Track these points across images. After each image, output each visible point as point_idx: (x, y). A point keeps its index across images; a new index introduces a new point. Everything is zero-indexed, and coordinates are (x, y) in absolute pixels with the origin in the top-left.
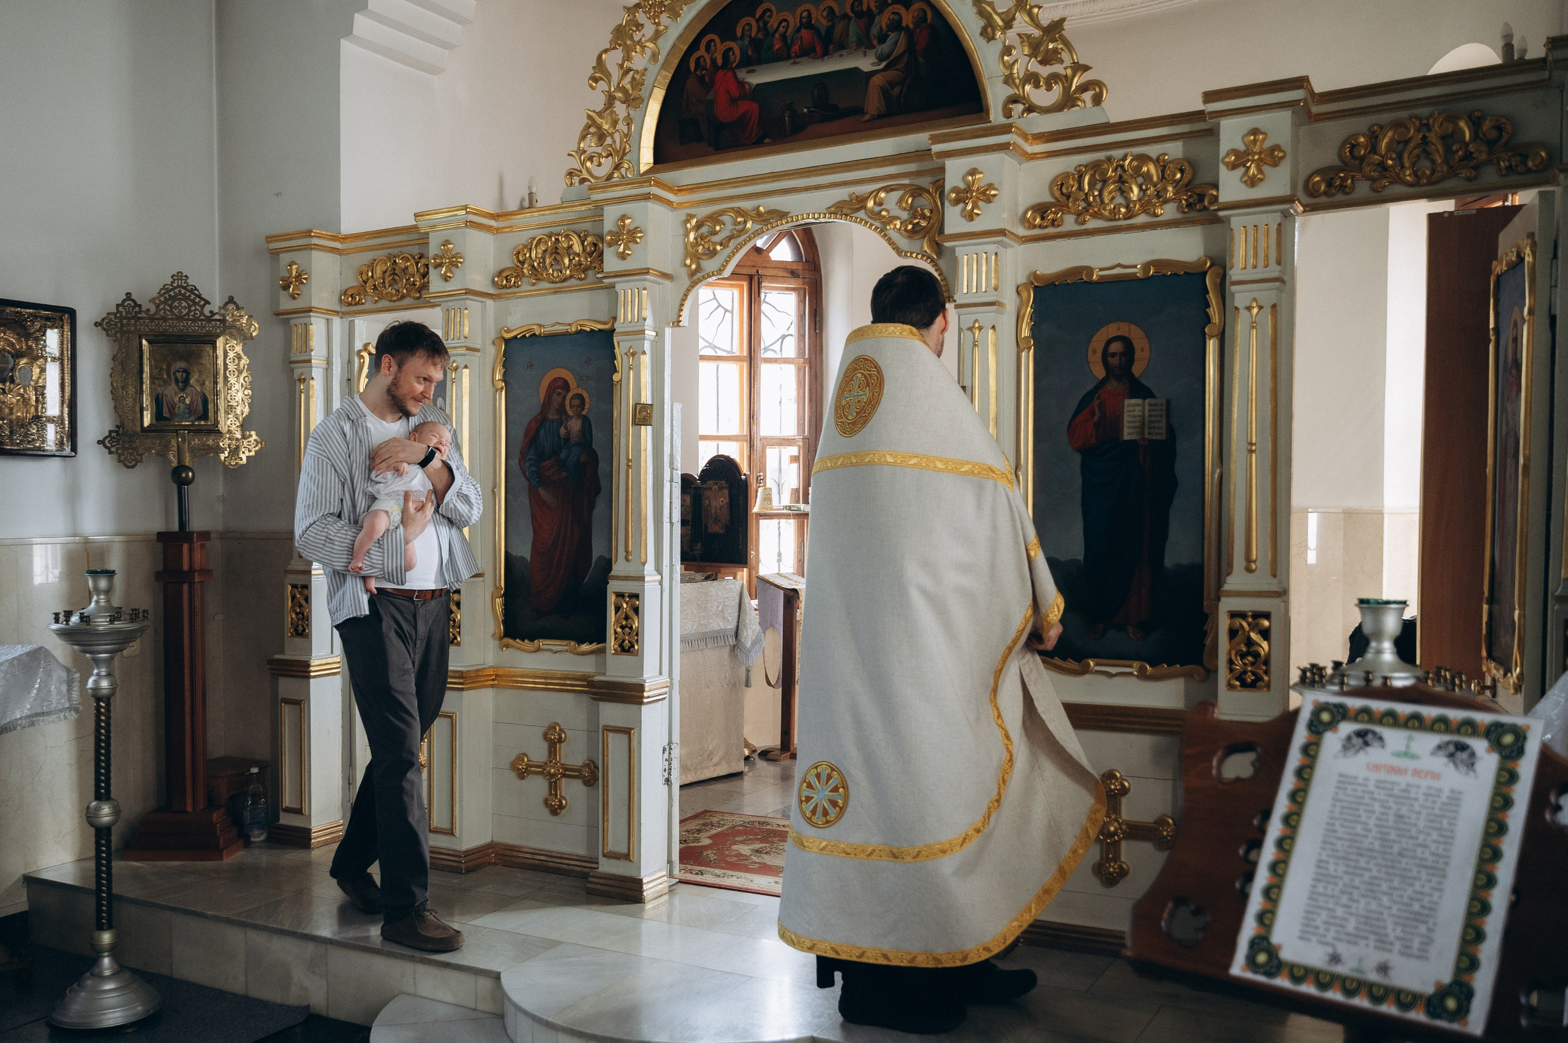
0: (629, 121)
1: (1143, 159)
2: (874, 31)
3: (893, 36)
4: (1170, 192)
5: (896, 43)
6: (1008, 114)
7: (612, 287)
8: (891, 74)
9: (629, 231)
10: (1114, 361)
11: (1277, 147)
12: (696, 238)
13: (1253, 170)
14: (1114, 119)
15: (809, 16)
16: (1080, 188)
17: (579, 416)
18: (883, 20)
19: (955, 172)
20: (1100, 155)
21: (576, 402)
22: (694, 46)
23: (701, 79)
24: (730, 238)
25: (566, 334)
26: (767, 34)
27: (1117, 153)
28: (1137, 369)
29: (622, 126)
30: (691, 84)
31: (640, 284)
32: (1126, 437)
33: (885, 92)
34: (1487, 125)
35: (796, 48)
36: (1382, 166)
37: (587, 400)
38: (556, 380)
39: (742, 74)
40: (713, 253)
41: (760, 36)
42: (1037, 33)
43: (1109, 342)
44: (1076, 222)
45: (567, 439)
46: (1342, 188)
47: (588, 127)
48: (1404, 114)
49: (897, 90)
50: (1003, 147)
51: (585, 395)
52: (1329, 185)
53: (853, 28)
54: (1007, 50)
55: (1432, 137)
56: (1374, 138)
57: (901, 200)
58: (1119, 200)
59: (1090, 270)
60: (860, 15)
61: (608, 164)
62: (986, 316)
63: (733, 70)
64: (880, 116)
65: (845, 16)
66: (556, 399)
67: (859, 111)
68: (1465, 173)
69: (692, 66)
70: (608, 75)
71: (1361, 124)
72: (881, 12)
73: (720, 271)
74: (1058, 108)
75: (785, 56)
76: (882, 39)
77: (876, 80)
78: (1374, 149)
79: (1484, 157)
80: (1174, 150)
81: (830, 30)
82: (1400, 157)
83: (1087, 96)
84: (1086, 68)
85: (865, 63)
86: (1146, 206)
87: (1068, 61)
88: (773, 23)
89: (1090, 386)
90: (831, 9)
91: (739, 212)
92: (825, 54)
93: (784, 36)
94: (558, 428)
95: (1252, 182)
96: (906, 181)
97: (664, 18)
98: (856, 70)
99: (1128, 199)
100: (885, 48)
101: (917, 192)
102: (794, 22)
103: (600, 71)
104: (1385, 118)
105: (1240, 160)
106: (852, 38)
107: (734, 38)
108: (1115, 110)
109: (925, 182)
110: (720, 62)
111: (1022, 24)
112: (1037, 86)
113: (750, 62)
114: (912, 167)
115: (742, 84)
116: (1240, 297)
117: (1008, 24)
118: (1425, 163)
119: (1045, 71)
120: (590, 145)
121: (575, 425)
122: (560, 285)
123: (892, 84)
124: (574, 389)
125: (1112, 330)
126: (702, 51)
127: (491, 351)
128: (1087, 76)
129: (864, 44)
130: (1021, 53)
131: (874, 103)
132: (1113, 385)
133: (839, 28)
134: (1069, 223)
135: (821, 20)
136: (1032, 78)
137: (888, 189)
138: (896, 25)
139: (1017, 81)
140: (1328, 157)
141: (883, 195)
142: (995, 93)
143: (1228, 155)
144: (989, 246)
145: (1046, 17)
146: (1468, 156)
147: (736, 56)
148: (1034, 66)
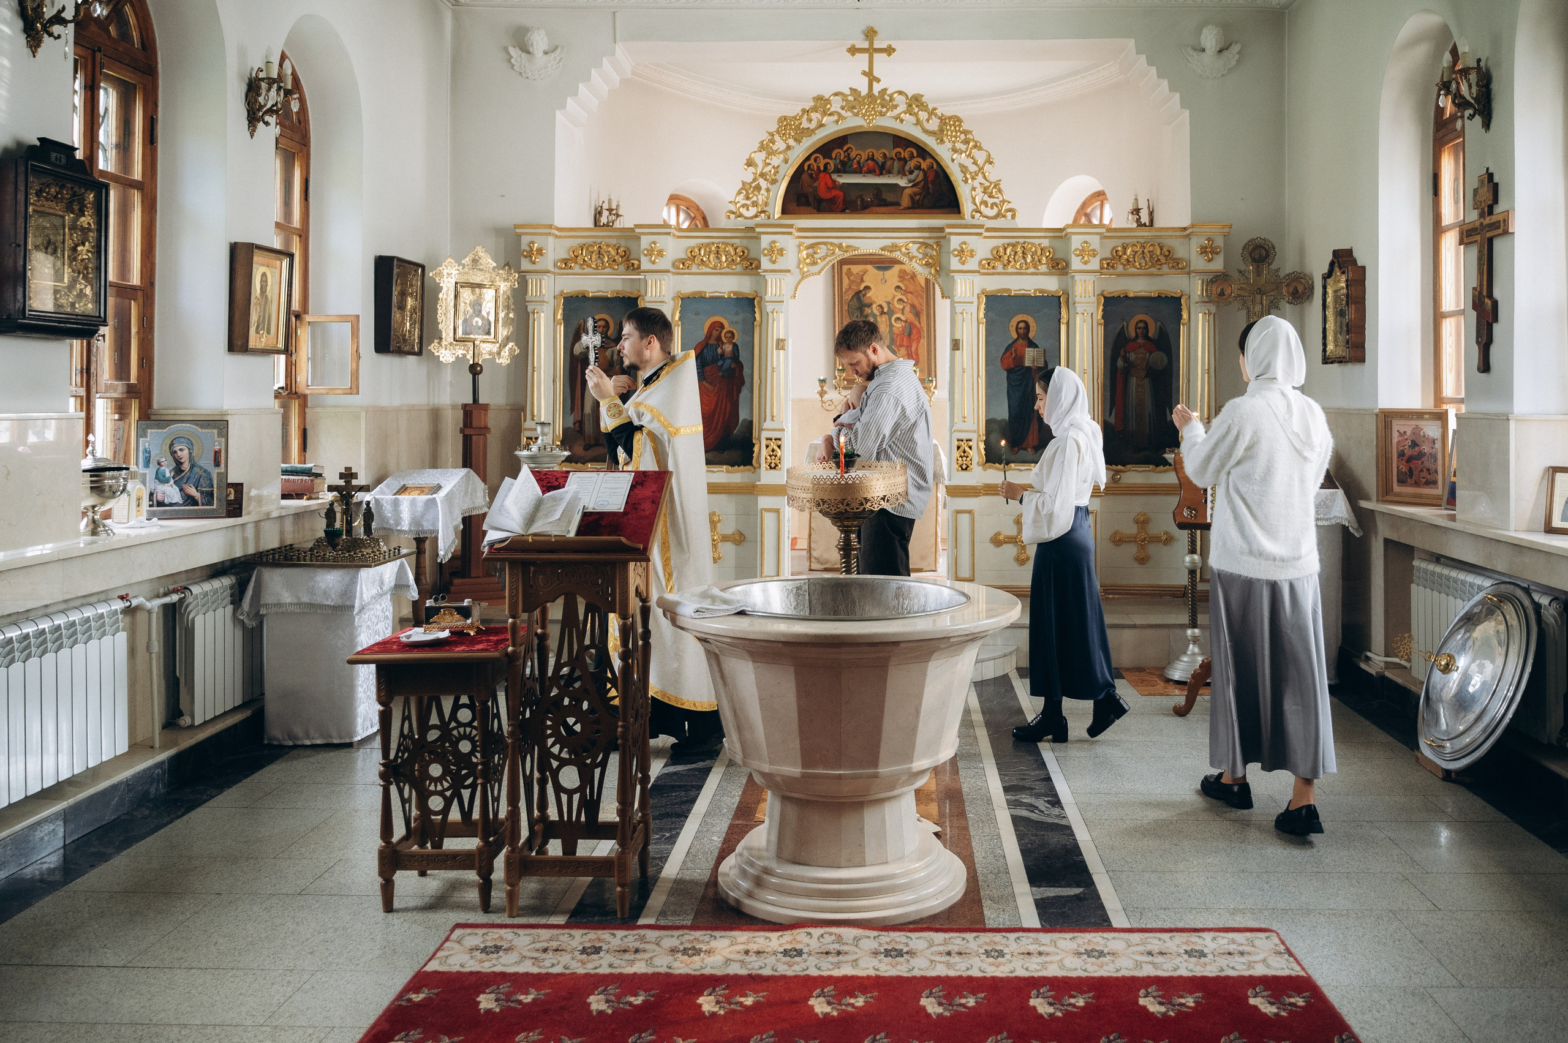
0: (768, 190)
1: (1033, 244)
2: (907, 168)
3: (916, 172)
4: (1044, 260)
5: (918, 176)
6: (973, 217)
7: (764, 276)
8: (915, 189)
9: (778, 250)
10: (1021, 331)
11: (1094, 250)
12: (807, 254)
13: (1086, 258)
14: (1020, 226)
15: (873, 155)
16: (1005, 254)
17: (730, 342)
18: (911, 164)
19: (955, 242)
20: (1013, 241)
21: (729, 335)
22: (808, 158)
23: (811, 176)
24: (827, 256)
25: (722, 298)
26: (849, 159)
27: (1021, 241)
28: (1031, 335)
29: (763, 192)
30: (805, 177)
31: (781, 277)
32: (1027, 365)
33: (912, 198)
34: (1165, 250)
35: (865, 169)
36: (1128, 261)
37: (736, 334)
38: (715, 323)
39: (834, 176)
40: (814, 263)
41: (846, 159)
42: (988, 184)
43: (1019, 323)
44: (1004, 268)
45: (722, 355)
46: (1113, 267)
47: (742, 189)
48: (1135, 241)
49: (918, 197)
50: (980, 234)
51: (735, 331)
52: (1108, 264)
53: (896, 164)
54: (974, 189)
55: (1146, 251)
56: (1125, 249)
57: (919, 248)
58: (1023, 261)
59: (1009, 290)
60: (900, 159)
61: (753, 211)
62: (967, 307)
63: (830, 174)
64: (908, 208)
65: (892, 158)
66: (715, 333)
67: (898, 204)
68: (1158, 267)
69: (806, 168)
70: (756, 166)
71: (1120, 242)
72: (911, 160)
73: (820, 272)
74: (996, 217)
75: (859, 171)
76: (911, 172)
77: (907, 191)
78: (1125, 253)
79: (1164, 261)
80: (1045, 243)
81: (884, 164)
82: (1134, 257)
83: (1009, 214)
84: (1009, 202)
85: (902, 182)
86: (1035, 267)
87: (1001, 199)
88: (853, 155)
89: (1011, 342)
90: (885, 154)
91: (832, 244)
92: (881, 174)
93: (859, 162)
94: (716, 349)
95: (1086, 263)
96: (921, 240)
97: (791, 142)
98: (896, 185)
99: (1026, 261)
100: (912, 177)
101: (927, 245)
102: (864, 157)
103: (750, 163)
104: (1128, 241)
105: (1082, 253)
106: (895, 169)
107: (831, 158)
108: (1021, 222)
109: (931, 242)
110: (822, 168)
111: (980, 178)
112: (987, 206)
113: (837, 171)
114: (926, 235)
115: (834, 182)
116: (1079, 309)
117: (973, 179)
118: (1143, 261)
119: (990, 201)
120: (741, 199)
121: (728, 348)
122: (717, 272)
123: (916, 195)
124: (727, 327)
125: (1019, 318)
126: (812, 161)
127: (672, 303)
128: (1010, 206)
129: (902, 173)
130: (979, 190)
131: (905, 202)
132: (1020, 341)
133: (889, 163)
134: (1000, 268)
135: (879, 158)
136: (985, 203)
137: (914, 243)
138: (918, 168)
139: (978, 204)
140: (1108, 255)
141: (911, 245)
142: (967, 207)
143: (1075, 250)
144: (970, 276)
145: (993, 179)
146: (1159, 260)
147: (831, 167)
148: (986, 198)
